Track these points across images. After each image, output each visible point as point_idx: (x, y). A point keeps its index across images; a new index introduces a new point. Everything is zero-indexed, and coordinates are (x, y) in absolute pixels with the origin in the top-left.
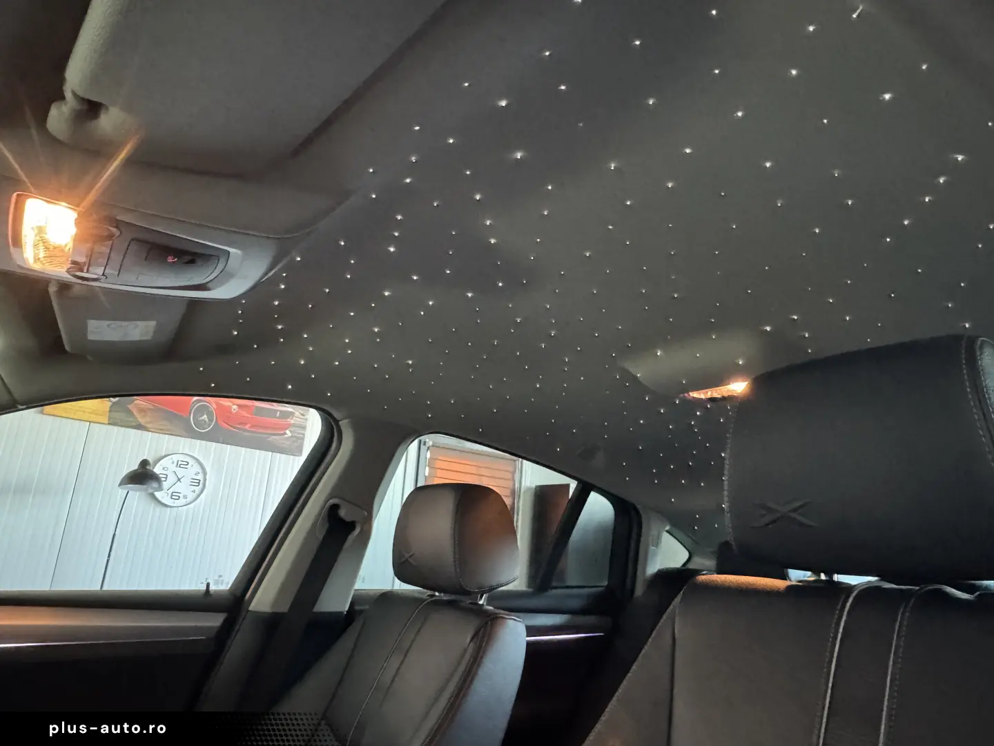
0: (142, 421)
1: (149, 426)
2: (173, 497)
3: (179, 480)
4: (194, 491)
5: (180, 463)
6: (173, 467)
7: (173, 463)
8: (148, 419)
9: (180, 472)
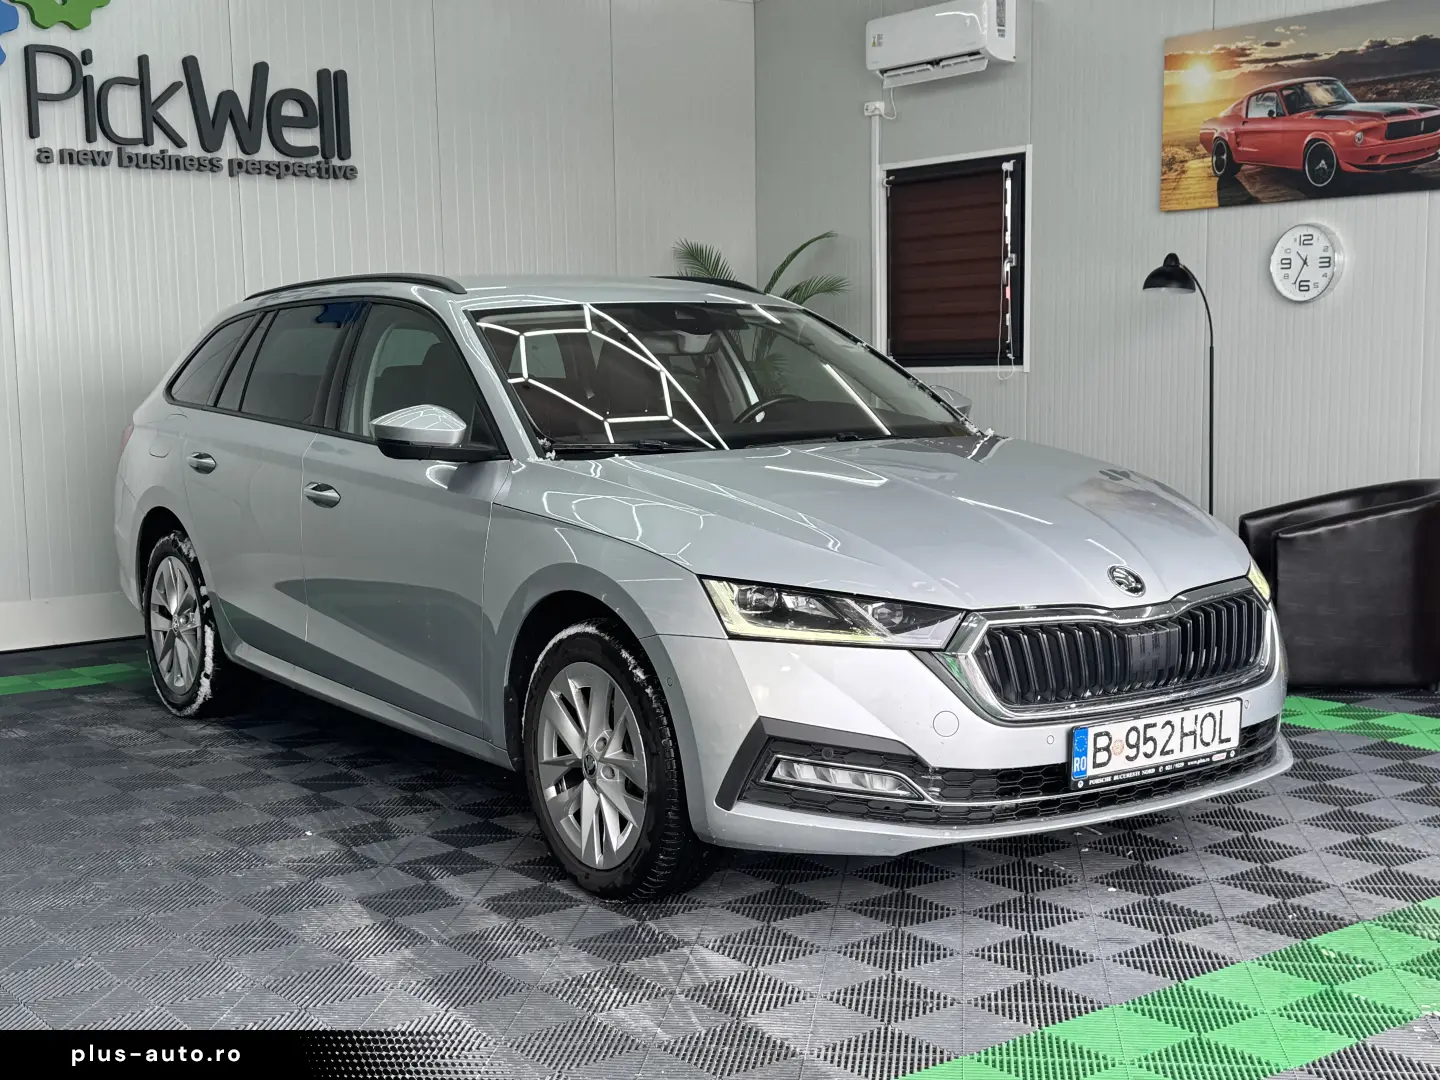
0: (1251, 191)
1: (1259, 196)
2: (1302, 288)
3: (1305, 263)
4: (1325, 275)
5: (1303, 238)
6: (1296, 247)
7: (1295, 240)
8: (1258, 187)
9: (1304, 251)
